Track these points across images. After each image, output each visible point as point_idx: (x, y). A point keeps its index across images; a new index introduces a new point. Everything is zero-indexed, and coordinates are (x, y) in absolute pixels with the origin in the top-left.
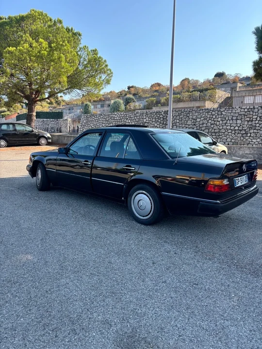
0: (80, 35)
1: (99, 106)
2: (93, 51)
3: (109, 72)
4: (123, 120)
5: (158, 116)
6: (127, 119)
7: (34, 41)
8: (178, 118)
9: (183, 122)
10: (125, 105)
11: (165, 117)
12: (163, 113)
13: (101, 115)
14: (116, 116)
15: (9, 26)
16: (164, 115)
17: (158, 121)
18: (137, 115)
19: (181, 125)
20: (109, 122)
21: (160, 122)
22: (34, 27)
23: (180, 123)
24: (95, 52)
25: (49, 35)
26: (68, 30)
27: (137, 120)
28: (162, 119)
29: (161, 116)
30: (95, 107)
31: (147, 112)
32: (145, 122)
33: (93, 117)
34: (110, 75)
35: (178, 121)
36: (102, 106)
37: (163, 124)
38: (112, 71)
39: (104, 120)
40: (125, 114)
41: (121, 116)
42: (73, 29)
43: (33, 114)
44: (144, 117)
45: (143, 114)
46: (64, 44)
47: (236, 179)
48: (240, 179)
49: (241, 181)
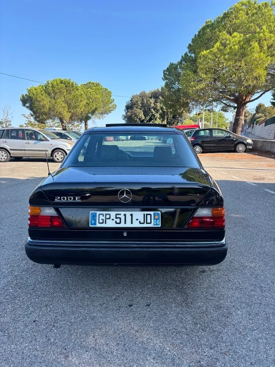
15: (211, 28)
47: (98, 213)
48: (116, 215)
49: (115, 220)
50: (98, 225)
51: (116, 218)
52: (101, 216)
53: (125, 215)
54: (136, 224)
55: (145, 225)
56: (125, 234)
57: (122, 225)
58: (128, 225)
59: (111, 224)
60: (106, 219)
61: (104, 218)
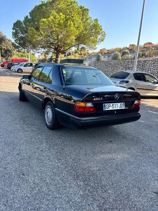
0: (88, 10)
1: (107, 57)
2: (95, 20)
3: (103, 33)
4: (116, 65)
5: (139, 63)
6: (118, 65)
7: (58, 15)
8: (153, 65)
9: (156, 68)
10: (122, 56)
11: (144, 65)
12: (142, 62)
13: (104, 62)
14: (112, 63)
15: (45, 6)
16: (143, 63)
17: (138, 67)
18: (125, 62)
19: (154, 70)
20: (107, 67)
21: (140, 68)
22: (59, 6)
23: (154, 69)
24: (96, 20)
25: (67, 10)
26: (81, 8)
27: (125, 66)
28: (141, 66)
29: (141, 64)
30: (104, 57)
31: (132, 61)
32: (130, 67)
33: (99, 63)
34: (104, 35)
35: (152, 67)
36: (109, 57)
37: (142, 69)
38: (105, 33)
39: (105, 65)
40: (118, 61)
41: (115, 62)
42: (84, 7)
43: (58, 59)
44: (130, 64)
45: (129, 62)
46: (74, 16)
47: (106, 104)
48: (112, 105)
49: (112, 107)
50: (106, 109)
51: (113, 106)
52: (107, 105)
53: (115, 105)
54: (119, 108)
55: (121, 108)
56: (115, 112)
57: (115, 109)
58: (116, 109)
59: (111, 109)
60: (109, 106)
61: (108, 106)
